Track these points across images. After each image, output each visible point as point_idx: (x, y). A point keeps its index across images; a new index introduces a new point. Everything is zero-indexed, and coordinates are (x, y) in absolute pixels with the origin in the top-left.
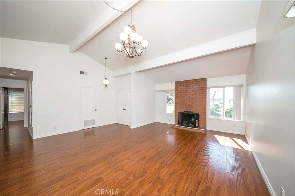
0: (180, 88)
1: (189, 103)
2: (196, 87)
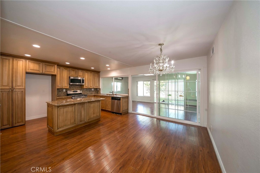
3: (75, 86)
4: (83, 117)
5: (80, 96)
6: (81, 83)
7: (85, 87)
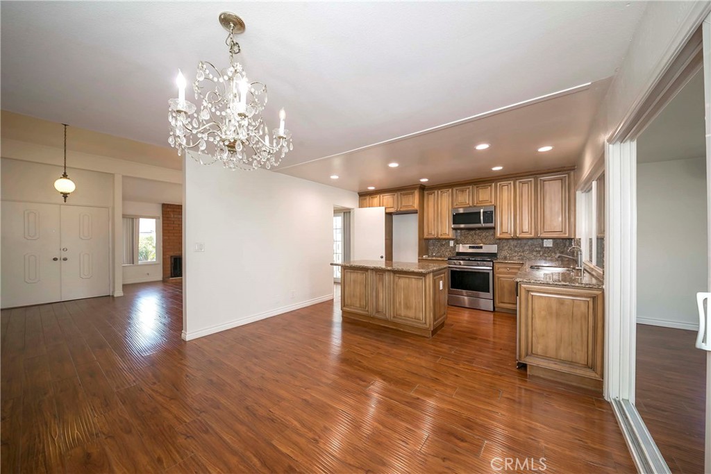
3: (477, 232)
4: (381, 303)
5: (469, 260)
6: (480, 223)
7: (498, 234)
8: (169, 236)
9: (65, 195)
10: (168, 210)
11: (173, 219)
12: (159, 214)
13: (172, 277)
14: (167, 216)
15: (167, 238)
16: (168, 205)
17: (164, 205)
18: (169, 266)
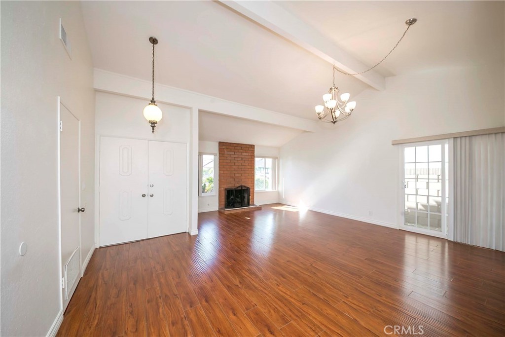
0: (226, 153)
1: (237, 175)
2: (245, 154)
8: (223, 171)
9: (153, 124)
10: (224, 147)
11: (227, 156)
12: (217, 151)
13: (226, 208)
14: (222, 153)
15: (222, 172)
16: (223, 143)
17: (220, 143)
18: (223, 198)
